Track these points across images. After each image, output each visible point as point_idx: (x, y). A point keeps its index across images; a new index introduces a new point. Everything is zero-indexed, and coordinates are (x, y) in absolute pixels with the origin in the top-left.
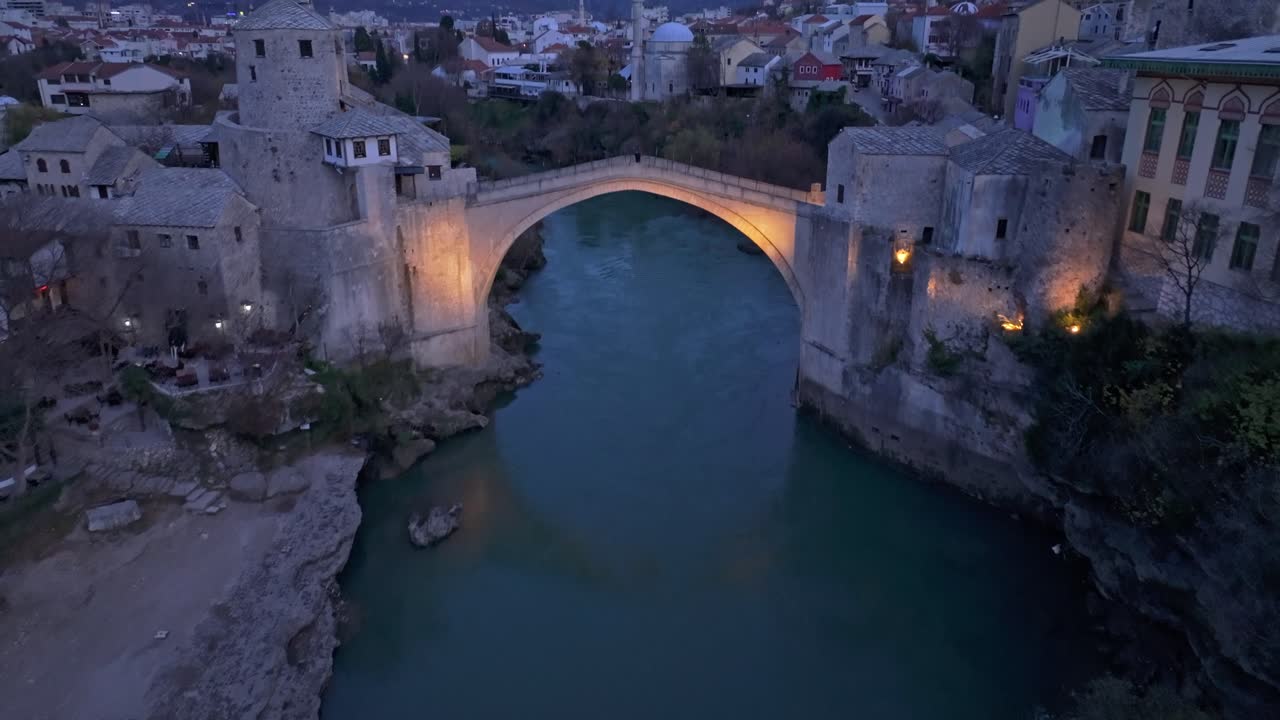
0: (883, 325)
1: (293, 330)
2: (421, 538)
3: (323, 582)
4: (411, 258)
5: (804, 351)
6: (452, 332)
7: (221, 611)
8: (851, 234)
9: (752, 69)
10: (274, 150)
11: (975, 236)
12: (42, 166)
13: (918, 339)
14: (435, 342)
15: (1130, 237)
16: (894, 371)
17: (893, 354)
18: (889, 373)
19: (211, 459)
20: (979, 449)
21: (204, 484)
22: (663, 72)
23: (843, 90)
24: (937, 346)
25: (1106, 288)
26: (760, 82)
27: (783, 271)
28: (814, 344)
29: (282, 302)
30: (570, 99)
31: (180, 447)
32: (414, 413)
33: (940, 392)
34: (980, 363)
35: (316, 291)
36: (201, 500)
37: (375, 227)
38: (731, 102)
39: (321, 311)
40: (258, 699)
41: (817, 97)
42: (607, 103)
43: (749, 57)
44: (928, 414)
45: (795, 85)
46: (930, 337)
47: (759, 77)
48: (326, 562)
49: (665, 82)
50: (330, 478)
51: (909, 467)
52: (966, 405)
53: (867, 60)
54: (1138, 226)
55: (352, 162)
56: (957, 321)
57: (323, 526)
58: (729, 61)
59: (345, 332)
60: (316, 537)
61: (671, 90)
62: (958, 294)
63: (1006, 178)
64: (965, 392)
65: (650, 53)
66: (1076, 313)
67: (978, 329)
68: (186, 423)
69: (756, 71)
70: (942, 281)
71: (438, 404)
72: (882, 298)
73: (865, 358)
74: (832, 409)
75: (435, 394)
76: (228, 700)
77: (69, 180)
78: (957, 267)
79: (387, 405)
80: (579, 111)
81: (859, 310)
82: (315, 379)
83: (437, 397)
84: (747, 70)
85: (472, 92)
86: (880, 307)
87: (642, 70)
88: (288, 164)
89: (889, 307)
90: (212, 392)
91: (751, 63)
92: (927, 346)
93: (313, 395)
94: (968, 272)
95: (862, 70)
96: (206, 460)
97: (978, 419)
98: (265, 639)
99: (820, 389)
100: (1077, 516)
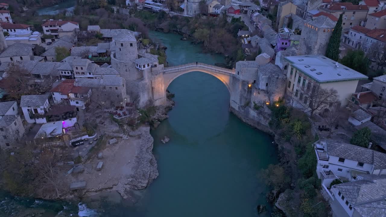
0: (246, 99)
1: (133, 102)
2: (164, 142)
3: (151, 151)
4: (153, 86)
5: (231, 102)
6: (160, 99)
7: (137, 157)
8: (240, 82)
9: (217, 9)
10: (126, 65)
11: (262, 85)
12: (77, 68)
13: (252, 103)
14: (157, 101)
15: (288, 89)
16: (248, 108)
17: (248, 104)
18: (247, 108)
19: (125, 130)
20: (263, 123)
21: (124, 134)
22: (193, 8)
23: (240, 17)
24: (255, 105)
25: (283, 98)
26: (219, 13)
27: (227, 86)
28: (233, 100)
29: (131, 97)
30: (167, 13)
31: (120, 128)
32: (156, 117)
33: (256, 112)
34: (263, 109)
35: (138, 95)
36: (125, 137)
37: (147, 81)
38: (211, 18)
39: (139, 99)
40: (149, 171)
41: (234, 20)
42: (178, 15)
43: (216, 5)
44: (254, 116)
45: (228, 15)
46: (254, 103)
47: (219, 11)
48: (150, 148)
49: (194, 11)
50: (145, 131)
51: (250, 125)
52: (261, 115)
53: (247, 6)
54: (289, 87)
55: (143, 69)
56: (259, 101)
57: (148, 141)
58: (211, 6)
59: (143, 102)
60: (147, 143)
61: (195, 12)
62: (259, 96)
63: (268, 76)
64: (260, 113)
65: (189, 2)
66: (278, 102)
67: (263, 102)
68: (121, 123)
69: (218, 9)
70: (256, 93)
71: (160, 114)
72: (246, 94)
73: (243, 104)
74: (236, 113)
75: (158, 112)
76: (145, 171)
77: (83, 71)
78: (259, 91)
79: (151, 115)
80: (170, 17)
81: (241, 96)
82: (139, 112)
83: (159, 113)
84: (216, 9)
85: (138, 7)
86: (245, 95)
87: (187, 7)
88: (128, 68)
89: (247, 96)
90: (125, 118)
91: (216, 7)
92: (254, 104)
93: (140, 116)
94: (261, 92)
95: (245, 9)
96: (124, 130)
97: (262, 118)
98: (146, 161)
99: (234, 109)
100: (277, 137)
